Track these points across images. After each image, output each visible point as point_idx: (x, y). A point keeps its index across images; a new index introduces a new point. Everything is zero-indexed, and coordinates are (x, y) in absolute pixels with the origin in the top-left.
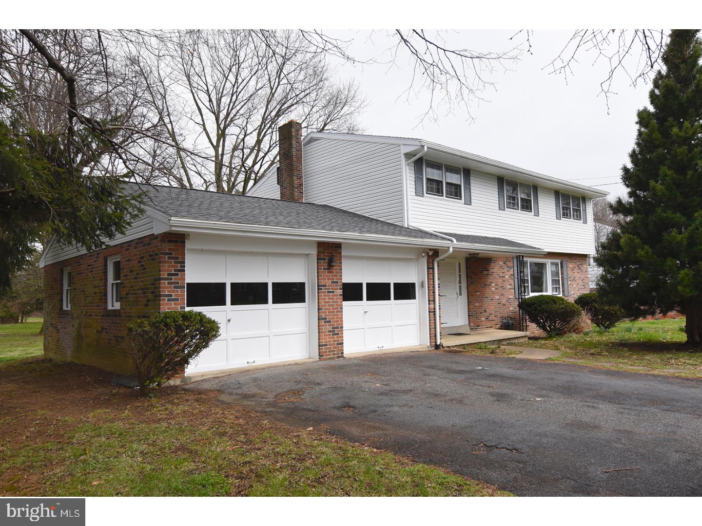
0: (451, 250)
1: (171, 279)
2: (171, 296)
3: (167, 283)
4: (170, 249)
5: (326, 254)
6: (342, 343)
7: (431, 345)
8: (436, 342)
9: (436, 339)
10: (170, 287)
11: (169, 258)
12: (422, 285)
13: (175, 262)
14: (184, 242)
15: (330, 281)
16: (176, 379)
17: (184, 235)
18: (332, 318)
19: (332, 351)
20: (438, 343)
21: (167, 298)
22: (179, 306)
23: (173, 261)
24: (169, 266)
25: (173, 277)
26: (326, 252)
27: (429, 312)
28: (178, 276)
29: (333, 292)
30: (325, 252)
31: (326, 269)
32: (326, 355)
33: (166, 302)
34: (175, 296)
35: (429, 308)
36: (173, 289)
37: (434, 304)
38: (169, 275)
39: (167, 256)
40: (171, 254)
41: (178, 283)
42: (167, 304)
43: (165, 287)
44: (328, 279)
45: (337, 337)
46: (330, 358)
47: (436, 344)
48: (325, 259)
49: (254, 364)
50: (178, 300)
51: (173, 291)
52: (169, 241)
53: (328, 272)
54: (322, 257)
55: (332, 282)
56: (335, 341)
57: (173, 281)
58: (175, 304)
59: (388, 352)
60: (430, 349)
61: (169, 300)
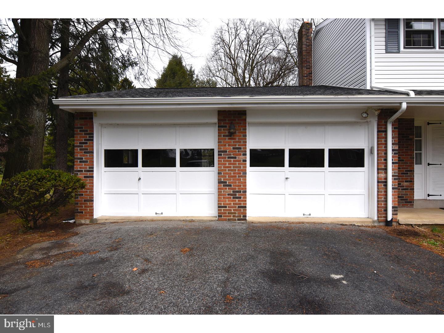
0: (404, 106)
1: (82, 146)
2: (82, 159)
3: (79, 149)
4: (81, 125)
5: (227, 121)
6: (245, 207)
7: (378, 220)
8: (386, 217)
9: (386, 214)
10: (81, 153)
11: (80, 131)
12: (371, 152)
13: (85, 134)
14: (92, 118)
15: (232, 147)
16: (86, 220)
17: (92, 113)
18: (232, 183)
19: (232, 213)
20: (389, 218)
21: (79, 160)
22: (88, 167)
23: (83, 133)
24: (80, 137)
25: (84, 145)
26: (227, 119)
27: (378, 182)
28: (87, 144)
29: (235, 158)
30: (225, 120)
31: (227, 136)
32: (224, 216)
33: (79, 163)
34: (85, 159)
35: (378, 177)
36: (83, 154)
37: (386, 173)
38: (80, 143)
39: (79, 130)
40: (82, 128)
41: (87, 149)
42: (79, 165)
43: (77, 153)
44: (229, 145)
45: (239, 201)
46: (229, 220)
47: (386, 220)
48: (226, 127)
49: (161, 215)
50: (87, 162)
51: (84, 155)
52: (80, 119)
53: (229, 139)
54: (222, 125)
55: (234, 148)
56: (236, 204)
57: (83, 148)
58: (85, 165)
59: (316, 221)
60: (376, 224)
61: (80, 162)
